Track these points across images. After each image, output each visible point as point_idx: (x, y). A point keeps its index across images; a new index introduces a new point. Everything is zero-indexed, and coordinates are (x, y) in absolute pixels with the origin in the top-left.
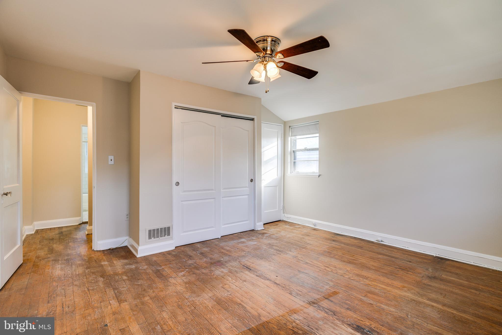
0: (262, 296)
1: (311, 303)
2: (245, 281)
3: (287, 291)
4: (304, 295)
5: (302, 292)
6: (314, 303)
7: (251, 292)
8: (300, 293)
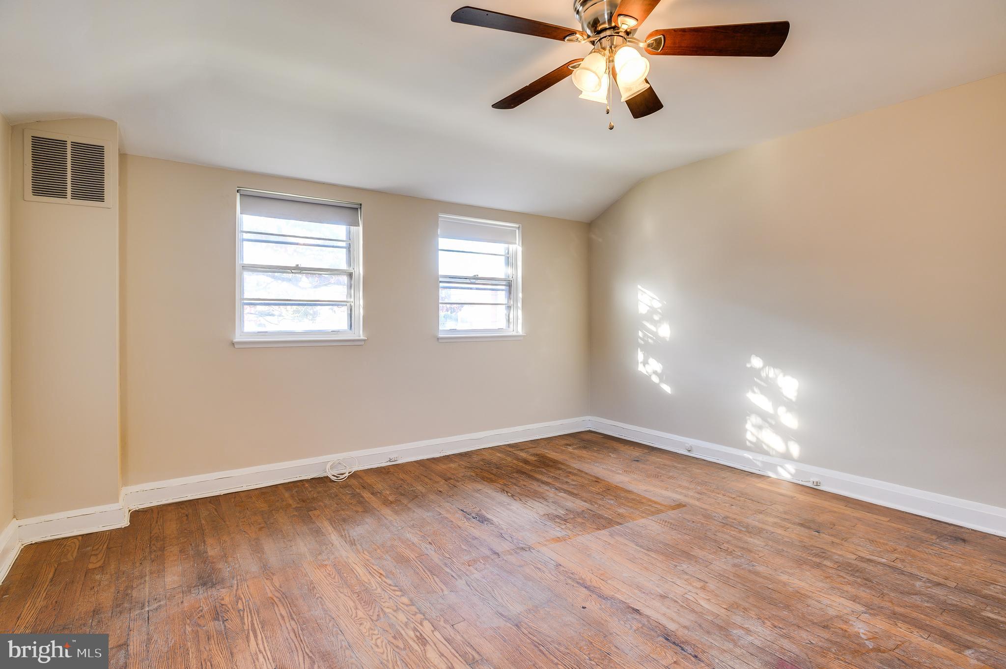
0: (614, 563)
1: (528, 550)
2: (663, 597)
3: (565, 570)
4: (534, 561)
5: (535, 567)
6: (523, 549)
7: (636, 570)
8: (539, 566)
